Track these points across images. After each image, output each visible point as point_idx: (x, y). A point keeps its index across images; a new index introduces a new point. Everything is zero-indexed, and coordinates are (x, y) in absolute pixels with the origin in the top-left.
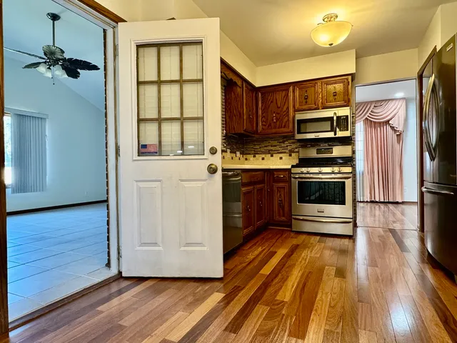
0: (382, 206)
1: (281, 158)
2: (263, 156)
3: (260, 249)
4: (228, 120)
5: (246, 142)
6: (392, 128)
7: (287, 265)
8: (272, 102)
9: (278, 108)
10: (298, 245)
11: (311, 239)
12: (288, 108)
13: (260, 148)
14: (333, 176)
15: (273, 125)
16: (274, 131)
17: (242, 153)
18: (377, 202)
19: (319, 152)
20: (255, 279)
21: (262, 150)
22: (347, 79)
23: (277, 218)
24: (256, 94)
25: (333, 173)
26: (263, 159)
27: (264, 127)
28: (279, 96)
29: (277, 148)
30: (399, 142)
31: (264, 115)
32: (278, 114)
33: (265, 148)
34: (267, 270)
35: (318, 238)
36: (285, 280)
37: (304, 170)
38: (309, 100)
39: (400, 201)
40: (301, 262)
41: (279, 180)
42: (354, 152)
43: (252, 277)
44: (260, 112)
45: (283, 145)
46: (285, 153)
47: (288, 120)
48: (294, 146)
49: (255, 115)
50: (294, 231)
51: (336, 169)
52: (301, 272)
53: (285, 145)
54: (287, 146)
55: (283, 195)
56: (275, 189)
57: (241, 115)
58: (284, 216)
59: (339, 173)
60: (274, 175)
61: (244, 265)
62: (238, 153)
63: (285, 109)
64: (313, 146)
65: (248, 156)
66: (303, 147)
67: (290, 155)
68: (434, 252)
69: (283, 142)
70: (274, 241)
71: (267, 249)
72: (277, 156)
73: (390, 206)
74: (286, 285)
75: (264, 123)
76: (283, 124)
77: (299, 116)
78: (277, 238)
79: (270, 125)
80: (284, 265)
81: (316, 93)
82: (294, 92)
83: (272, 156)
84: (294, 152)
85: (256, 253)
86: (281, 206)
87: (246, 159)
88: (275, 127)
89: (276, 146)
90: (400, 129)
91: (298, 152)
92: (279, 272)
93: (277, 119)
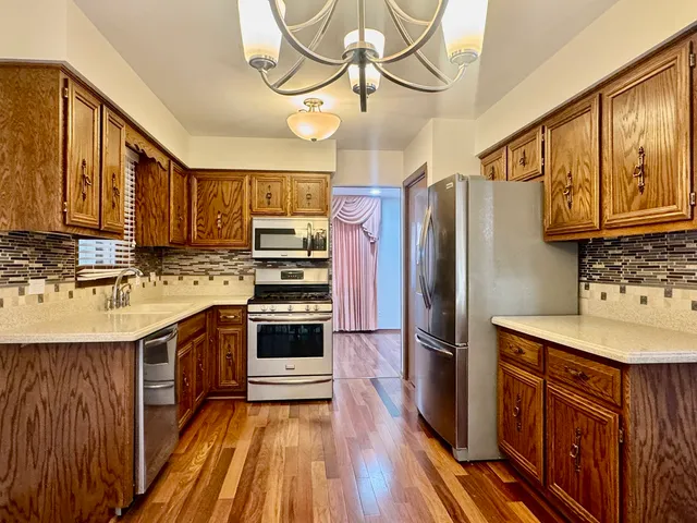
0: (353, 337)
1: (226, 283)
2: (196, 278)
3: (206, 449)
4: (140, 223)
5: (166, 255)
6: (366, 233)
7: (257, 473)
8: (215, 196)
9: (226, 206)
10: (264, 428)
11: (277, 412)
12: (241, 208)
13: (191, 265)
14: (308, 316)
15: (215, 232)
16: (218, 242)
17: (159, 274)
18: (346, 332)
19: (284, 276)
20: (215, 513)
21: (195, 268)
22: (325, 178)
23: (223, 383)
24: (189, 178)
25: (308, 312)
26: (196, 283)
27: (200, 234)
28: (228, 188)
29: (221, 266)
30: (373, 252)
31: (201, 214)
32: (225, 215)
33: (200, 266)
34: (229, 490)
35: (287, 408)
36: (261, 503)
37: (268, 307)
38: (273, 201)
39: (373, 329)
40: (276, 461)
41: (228, 323)
42: (330, 277)
43: (209, 511)
44: (195, 210)
45: (230, 262)
46: (233, 274)
47: (241, 227)
48: (247, 264)
49: (185, 216)
50: (250, 402)
51: (312, 307)
52: (281, 481)
53: (234, 263)
54: (236, 265)
55: (233, 346)
56: (221, 337)
57: (165, 218)
58: (234, 378)
59: (316, 312)
60: (219, 314)
61: (190, 487)
62: (153, 275)
63: (235, 210)
64: (275, 266)
65: (169, 278)
66: (260, 266)
67: (241, 279)
68: (427, 413)
69: (230, 258)
70: (224, 426)
71: (218, 446)
72: (219, 280)
73: (362, 335)
74: (267, 512)
75: (201, 228)
76: (233, 233)
77: (259, 223)
78: (227, 419)
79: (212, 231)
80: (253, 473)
81: (283, 191)
82: (250, 183)
83: (211, 279)
84: (247, 274)
85: (203, 457)
86: (231, 363)
87: (166, 283)
88: (220, 236)
89: (218, 263)
90: (375, 235)
91: (254, 274)
92: (250, 488)
93: (224, 225)
